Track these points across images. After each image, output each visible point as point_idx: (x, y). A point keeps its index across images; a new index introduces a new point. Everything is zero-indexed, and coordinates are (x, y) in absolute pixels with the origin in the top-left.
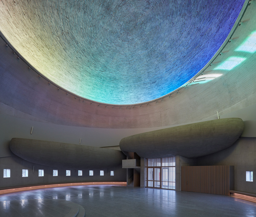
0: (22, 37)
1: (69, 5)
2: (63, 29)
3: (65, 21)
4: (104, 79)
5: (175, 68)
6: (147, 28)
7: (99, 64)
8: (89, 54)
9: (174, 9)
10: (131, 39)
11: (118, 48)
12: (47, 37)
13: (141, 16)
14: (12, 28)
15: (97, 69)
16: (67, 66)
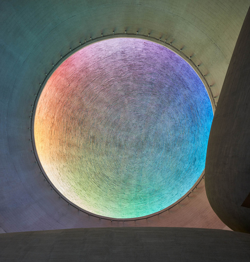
0: (65, 188)
1: (96, 155)
2: (95, 172)
3: (96, 166)
4: (144, 198)
5: (197, 133)
6: (151, 138)
7: (133, 186)
8: (120, 183)
9: (156, 116)
10: (145, 153)
11: (141, 165)
12: (84, 181)
13: (141, 136)
14: (60, 183)
15: (133, 192)
16: (103, 201)
